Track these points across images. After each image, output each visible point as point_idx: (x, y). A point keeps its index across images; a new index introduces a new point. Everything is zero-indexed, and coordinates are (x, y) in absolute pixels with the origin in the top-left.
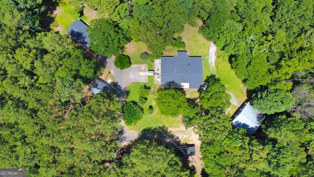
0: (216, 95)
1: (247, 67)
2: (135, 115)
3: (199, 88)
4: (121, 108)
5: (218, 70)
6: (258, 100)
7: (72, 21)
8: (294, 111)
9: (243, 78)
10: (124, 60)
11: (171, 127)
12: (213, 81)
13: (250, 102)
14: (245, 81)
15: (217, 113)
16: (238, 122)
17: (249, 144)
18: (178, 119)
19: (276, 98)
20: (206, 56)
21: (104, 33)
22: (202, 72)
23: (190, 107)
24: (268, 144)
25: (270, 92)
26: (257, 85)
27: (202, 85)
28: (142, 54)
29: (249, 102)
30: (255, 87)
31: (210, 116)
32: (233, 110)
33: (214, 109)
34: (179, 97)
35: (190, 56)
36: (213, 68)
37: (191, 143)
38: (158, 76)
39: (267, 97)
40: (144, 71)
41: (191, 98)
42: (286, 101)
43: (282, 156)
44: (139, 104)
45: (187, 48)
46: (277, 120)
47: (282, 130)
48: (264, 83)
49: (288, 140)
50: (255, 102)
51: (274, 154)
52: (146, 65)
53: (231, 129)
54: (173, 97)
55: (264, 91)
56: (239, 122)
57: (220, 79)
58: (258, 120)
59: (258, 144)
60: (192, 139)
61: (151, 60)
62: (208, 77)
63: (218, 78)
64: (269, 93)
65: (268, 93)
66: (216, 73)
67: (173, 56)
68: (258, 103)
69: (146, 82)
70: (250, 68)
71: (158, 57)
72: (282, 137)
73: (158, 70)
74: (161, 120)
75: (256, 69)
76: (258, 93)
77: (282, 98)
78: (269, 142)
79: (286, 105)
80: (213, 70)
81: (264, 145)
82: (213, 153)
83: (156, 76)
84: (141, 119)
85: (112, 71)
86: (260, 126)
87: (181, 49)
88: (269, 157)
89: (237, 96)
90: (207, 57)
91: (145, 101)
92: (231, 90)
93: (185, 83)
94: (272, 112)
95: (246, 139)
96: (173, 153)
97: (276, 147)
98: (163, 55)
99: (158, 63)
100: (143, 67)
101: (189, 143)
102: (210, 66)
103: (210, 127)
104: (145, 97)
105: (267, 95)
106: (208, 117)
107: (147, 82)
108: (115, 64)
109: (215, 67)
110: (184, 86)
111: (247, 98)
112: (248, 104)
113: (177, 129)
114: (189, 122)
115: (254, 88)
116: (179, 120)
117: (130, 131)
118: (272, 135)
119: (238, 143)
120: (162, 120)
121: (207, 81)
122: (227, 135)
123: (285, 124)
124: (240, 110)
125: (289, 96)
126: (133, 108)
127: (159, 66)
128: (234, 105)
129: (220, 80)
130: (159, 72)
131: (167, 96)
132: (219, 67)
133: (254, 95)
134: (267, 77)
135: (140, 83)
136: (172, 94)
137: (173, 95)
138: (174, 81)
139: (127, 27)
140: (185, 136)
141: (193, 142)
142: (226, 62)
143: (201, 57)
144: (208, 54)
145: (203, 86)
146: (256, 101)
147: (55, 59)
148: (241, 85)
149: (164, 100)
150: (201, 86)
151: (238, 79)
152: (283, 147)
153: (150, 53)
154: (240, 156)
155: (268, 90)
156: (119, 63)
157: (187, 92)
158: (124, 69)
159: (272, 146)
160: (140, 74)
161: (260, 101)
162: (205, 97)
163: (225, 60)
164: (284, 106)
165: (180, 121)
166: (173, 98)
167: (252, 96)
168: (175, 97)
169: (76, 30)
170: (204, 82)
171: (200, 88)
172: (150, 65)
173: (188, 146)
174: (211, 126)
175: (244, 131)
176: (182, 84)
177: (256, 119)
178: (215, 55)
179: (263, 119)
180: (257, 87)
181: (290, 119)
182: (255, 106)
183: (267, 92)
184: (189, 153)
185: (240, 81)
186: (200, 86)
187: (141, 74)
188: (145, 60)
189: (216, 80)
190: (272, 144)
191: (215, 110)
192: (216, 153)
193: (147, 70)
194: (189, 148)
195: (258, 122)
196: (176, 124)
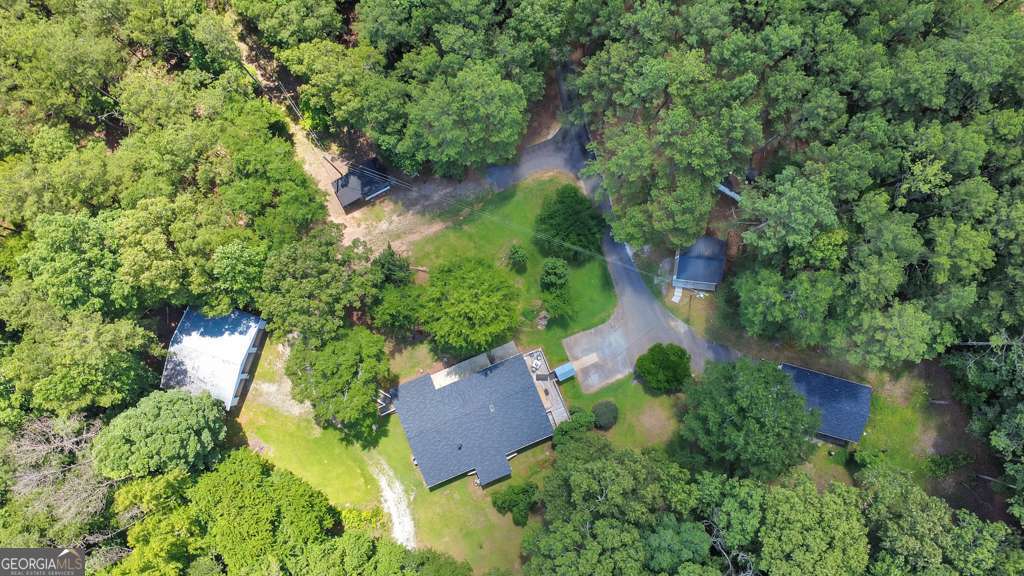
0: (340, 381)
1: (279, 512)
2: (559, 225)
3: (400, 389)
4: (613, 225)
5: (362, 470)
6: (207, 422)
7: (869, 431)
8: (79, 433)
9: (274, 478)
10: (661, 377)
11: (436, 236)
12: (364, 429)
13: (224, 408)
14: (267, 470)
15: (318, 326)
16: (241, 333)
17: (186, 274)
18: (424, 268)
19: (153, 448)
20: (415, 499)
21: (763, 425)
22: (409, 439)
23: (406, 313)
24: (125, 298)
25: (179, 457)
26: (224, 468)
27: (395, 402)
28: (615, 418)
29: (228, 409)
30: (228, 461)
31: (338, 306)
32: (269, 364)
33: (333, 334)
34: (452, 328)
35: (465, 475)
36: (382, 471)
37: (357, 214)
38: (539, 372)
39: (182, 441)
40: (586, 371)
41: (409, 348)
42: (120, 448)
43: (68, 275)
44: (560, 262)
45: (485, 499)
46: (123, 383)
47: (99, 353)
48: (205, 480)
49: (71, 332)
50: (212, 414)
51: (98, 274)
52: (588, 392)
53: (257, 293)
54: (470, 319)
55: (197, 455)
56: (236, 333)
57: (344, 443)
58: (181, 363)
59: (159, 284)
60: (359, 225)
61: (580, 410)
62: (385, 433)
63: (352, 443)
64: (178, 454)
65: (182, 452)
66: (365, 458)
67: (519, 452)
68: (200, 413)
69: (568, 339)
70: (267, 514)
71: (563, 431)
72: (91, 334)
73: (547, 392)
74: (475, 243)
75: (247, 514)
76: (212, 445)
77: (133, 453)
78: (124, 304)
79: (114, 437)
80: (378, 463)
81: (138, 291)
82: (287, 203)
83: (544, 371)
84: (536, 222)
85: (682, 331)
86: (166, 347)
87: (503, 487)
88: (109, 258)
89: (272, 412)
90: (412, 498)
91: (548, 280)
92: (299, 426)
93: (450, 385)
94: (146, 404)
95: (200, 285)
96: (404, 156)
97: (101, 296)
98: (550, 443)
99: (557, 412)
100: (595, 383)
101: (365, 209)
102: (391, 474)
103: (326, 272)
104: (553, 289)
105: (183, 447)
106: (344, 302)
107: (564, 341)
108: (683, 352)
109: (375, 476)
110: (448, 374)
111: (239, 420)
112: (229, 402)
113: (416, 237)
114: (389, 269)
115: (229, 456)
116: (422, 266)
117: (551, 173)
118: (125, 326)
119: (222, 258)
120: (472, 245)
121: (383, 421)
122: (265, 270)
123: (95, 378)
124: (245, 376)
125: (113, 470)
126: (574, 244)
127: (550, 405)
128: (271, 381)
129: (342, 440)
130: (540, 386)
131: (492, 314)
132: (362, 480)
133: (222, 436)
134: (203, 504)
135: (584, 330)
136: (477, 326)
137: (474, 324)
138: (483, 377)
139: (699, 477)
140: (384, 226)
141: (353, 218)
142: (348, 505)
143: (432, 489)
144: (412, 506)
145: (388, 401)
146: (212, 418)
147: (873, 279)
148: (270, 454)
149: (495, 298)
150: (395, 396)
151: (290, 469)
152: (75, 304)
153: (593, 435)
154: (200, 226)
155: (186, 462)
156: (673, 362)
157: (429, 361)
158: (651, 350)
159: (112, 297)
160: (595, 355)
161: (198, 422)
162: (373, 361)
163: (350, 511)
164: (118, 432)
165: (417, 263)
166: (471, 315)
167: (225, 428)
168: (466, 323)
169: (847, 406)
170: (389, 415)
171: (396, 390)
172: (578, 395)
173: (364, 201)
174: (323, 277)
175: (212, 307)
176: (454, 379)
177: (188, 365)
178: (390, 515)
179: (165, 373)
180: (221, 461)
181: (86, 400)
182: (208, 403)
183: (186, 456)
184: (354, 181)
185: (280, 465)
186: (400, 395)
187: (592, 358)
188: (601, 404)
189: (354, 437)
190: (113, 302)
191: (329, 332)
192: (274, 207)
193: (580, 378)
194: (358, 195)
195: (180, 358)
196: (426, 250)
